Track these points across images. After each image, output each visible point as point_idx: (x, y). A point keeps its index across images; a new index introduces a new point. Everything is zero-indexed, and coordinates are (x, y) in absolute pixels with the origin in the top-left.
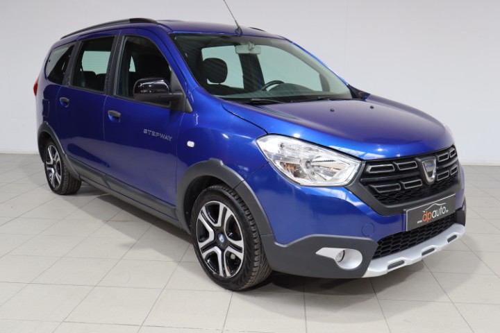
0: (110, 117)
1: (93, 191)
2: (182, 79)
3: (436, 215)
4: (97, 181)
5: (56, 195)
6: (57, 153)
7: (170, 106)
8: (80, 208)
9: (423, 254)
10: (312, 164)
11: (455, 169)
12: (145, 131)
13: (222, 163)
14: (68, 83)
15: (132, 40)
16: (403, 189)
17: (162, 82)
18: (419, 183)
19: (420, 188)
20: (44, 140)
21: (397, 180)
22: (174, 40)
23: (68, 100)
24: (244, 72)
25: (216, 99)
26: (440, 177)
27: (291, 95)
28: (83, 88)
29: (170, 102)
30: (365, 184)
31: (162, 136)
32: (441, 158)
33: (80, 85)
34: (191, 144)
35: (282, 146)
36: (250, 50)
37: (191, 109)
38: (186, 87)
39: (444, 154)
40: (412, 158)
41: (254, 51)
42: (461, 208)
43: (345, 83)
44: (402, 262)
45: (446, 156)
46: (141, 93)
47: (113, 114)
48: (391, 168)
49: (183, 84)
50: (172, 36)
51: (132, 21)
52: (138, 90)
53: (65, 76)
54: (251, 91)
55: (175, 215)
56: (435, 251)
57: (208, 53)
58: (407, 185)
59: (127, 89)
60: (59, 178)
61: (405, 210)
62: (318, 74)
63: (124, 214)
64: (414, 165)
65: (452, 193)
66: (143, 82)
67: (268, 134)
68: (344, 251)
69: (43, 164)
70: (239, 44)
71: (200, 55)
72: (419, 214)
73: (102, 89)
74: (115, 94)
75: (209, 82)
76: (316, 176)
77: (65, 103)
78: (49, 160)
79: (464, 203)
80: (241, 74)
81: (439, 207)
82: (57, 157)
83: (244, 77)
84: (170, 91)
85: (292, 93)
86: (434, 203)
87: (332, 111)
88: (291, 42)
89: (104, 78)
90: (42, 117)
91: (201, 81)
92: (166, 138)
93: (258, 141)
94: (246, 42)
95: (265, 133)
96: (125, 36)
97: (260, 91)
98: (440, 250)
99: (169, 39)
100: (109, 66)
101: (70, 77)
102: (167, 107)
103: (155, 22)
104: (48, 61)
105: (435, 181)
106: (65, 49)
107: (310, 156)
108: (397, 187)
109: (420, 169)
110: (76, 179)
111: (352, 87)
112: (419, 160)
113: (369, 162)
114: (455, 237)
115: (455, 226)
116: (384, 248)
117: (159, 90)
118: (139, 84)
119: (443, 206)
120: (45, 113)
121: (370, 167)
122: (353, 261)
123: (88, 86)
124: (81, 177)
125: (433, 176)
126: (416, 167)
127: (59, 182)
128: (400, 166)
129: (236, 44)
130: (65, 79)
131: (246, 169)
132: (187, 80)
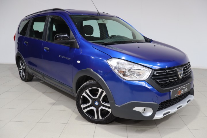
0: (45, 50)
1: (38, 80)
2: (74, 34)
3: (183, 92)
4: (40, 76)
5: (23, 82)
6: (23, 64)
7: (70, 45)
8: (33, 87)
9: (178, 108)
10: (131, 71)
11: (190, 72)
12: (59, 56)
13: (92, 70)
14: (27, 36)
15: (54, 17)
16: (170, 81)
17: (66, 35)
18: (176, 78)
19: (177, 81)
20: (18, 59)
21: (167, 78)
22: (71, 17)
23: (28, 43)
24: (100, 31)
25: (89, 42)
26: (184, 76)
27: (121, 41)
28: (34, 38)
29: (70, 44)
30: (154, 79)
31: (66, 58)
32: (185, 68)
33: (33, 37)
34: (79, 62)
35: (118, 63)
36: (103, 22)
37: (79, 47)
38: (76, 37)
39: (186, 66)
40: (173, 68)
41: (105, 22)
42: (192, 88)
43: (142, 35)
44: (169, 112)
45: (187, 67)
46: (57, 40)
47: (46, 48)
48: (165, 72)
49: (75, 36)
50: (71, 16)
51: (54, 9)
52: (56, 39)
53: (26, 33)
54: (104, 39)
55: (72, 91)
56: (182, 107)
57: (85, 23)
58: (171, 80)
59: (52, 38)
60: (24, 75)
61: (170, 90)
62: (131, 32)
63: (51, 90)
64: (174, 71)
65: (189, 82)
66: (58, 35)
67: (112, 58)
68: (145, 108)
69: (18, 69)
70: (99, 19)
71: (82, 24)
72: (176, 92)
73: (41, 38)
74: (47, 40)
75: (86, 35)
76: (133, 76)
77: (27, 44)
78: (20, 67)
79: (193, 86)
80: (99, 31)
81: (184, 88)
82: (24, 66)
83: (100, 33)
84: (70, 39)
85: (121, 40)
86: (182, 87)
88: (120, 18)
89: (42, 34)
90: (17, 50)
91: (82, 34)
92: (68, 59)
93: (108, 61)
94: (101, 19)
95: (110, 57)
96: (51, 16)
97: (108, 39)
98: (184, 106)
99: (69, 17)
100: (44, 29)
101: (28, 33)
102: (69, 46)
103: (63, 10)
104: (19, 26)
105: (183, 77)
106: (27, 22)
107: (130, 67)
108: (167, 80)
109: (176, 73)
110: (31, 75)
111: (145, 37)
112: (176, 69)
113: (155, 70)
114: (190, 100)
115: (190, 96)
116: (161, 107)
117: (65, 39)
118: (56, 36)
119: (186, 88)
120: (18, 48)
121: (156, 72)
122: (149, 113)
123: (36, 37)
124: (33, 74)
125: (182, 76)
126: (175, 72)
127: (24, 76)
128: (169, 72)
129: (97, 19)
130: (26, 34)
131: (102, 72)
132: (77, 34)
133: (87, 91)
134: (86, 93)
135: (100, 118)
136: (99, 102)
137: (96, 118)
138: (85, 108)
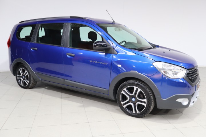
6: (26, 71)
12: (91, 61)
14: (34, 42)
18: (197, 75)
23: (37, 49)
31: (102, 63)
34: (120, 66)
37: (117, 53)
44: (194, 101)
46: (96, 47)
48: (192, 71)
60: (27, 82)
61: (196, 84)
62: (136, 38)
67: (156, 61)
74: (68, 47)
78: (19, 74)
82: (26, 73)
84: (107, 46)
87: (164, 52)
92: (104, 63)
96: (71, 24)
101: (36, 39)
108: (194, 77)
113: (188, 70)
118: (95, 44)
124: (43, 81)
126: (196, 70)
130: (32, 40)
133: (125, 89)
134: (124, 91)
135: (138, 112)
136: (135, 98)
137: (134, 112)
138: (124, 104)
